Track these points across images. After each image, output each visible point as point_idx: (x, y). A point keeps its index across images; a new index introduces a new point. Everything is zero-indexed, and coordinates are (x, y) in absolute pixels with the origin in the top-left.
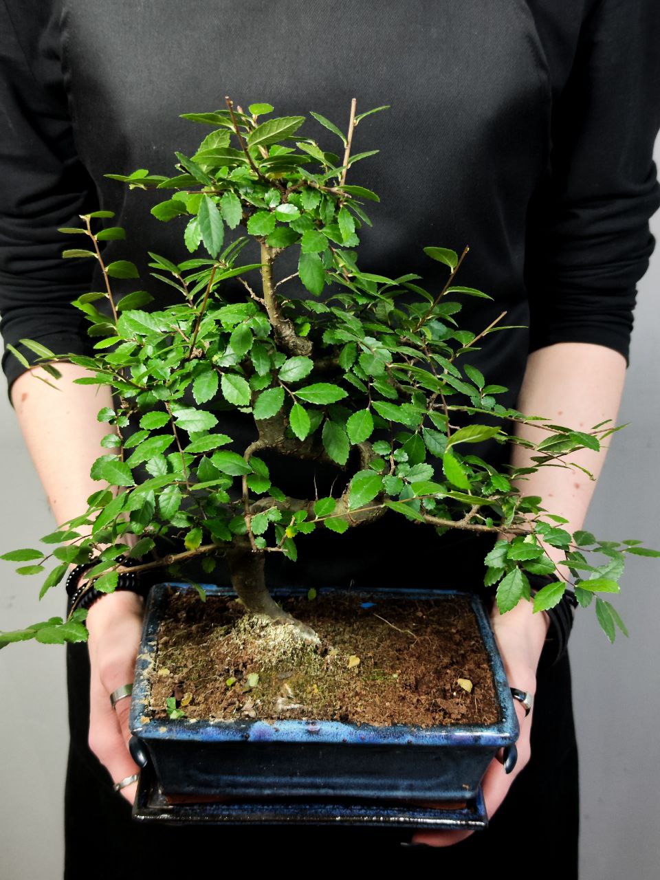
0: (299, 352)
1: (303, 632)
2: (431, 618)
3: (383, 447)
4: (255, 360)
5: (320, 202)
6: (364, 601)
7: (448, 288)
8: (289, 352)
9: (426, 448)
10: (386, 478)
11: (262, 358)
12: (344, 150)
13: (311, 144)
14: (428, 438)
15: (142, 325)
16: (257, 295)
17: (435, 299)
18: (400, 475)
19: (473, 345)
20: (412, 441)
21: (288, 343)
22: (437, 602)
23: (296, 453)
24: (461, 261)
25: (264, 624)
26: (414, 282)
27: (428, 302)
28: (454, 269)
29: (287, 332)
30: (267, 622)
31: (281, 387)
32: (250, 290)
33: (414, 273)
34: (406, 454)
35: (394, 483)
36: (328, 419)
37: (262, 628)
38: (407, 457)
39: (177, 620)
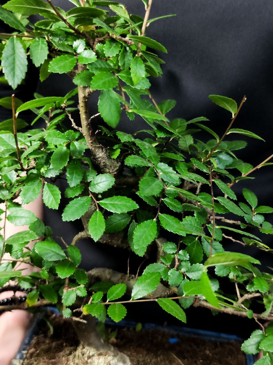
0: (108, 170)
1: (120, 361)
2: (215, 356)
3: (171, 247)
4: (69, 174)
5: (120, 51)
6: (173, 337)
7: (230, 129)
8: (99, 170)
9: (203, 252)
10: (171, 270)
11: (76, 173)
12: (145, 11)
13: (121, 7)
14: (205, 244)
15: (5, 142)
16: (77, 125)
17: (220, 137)
18: (183, 270)
19: (249, 175)
20: (193, 245)
21: (100, 163)
22: (222, 344)
23: (110, 243)
24: (240, 108)
25: (91, 354)
26: (203, 122)
27: (216, 139)
28: (235, 115)
29: (100, 154)
30: (93, 353)
31: (90, 196)
32: (72, 120)
33: (204, 116)
34: (188, 255)
35: (176, 276)
36: (134, 221)
37: (89, 357)
38: (189, 257)
39: (46, 336)
